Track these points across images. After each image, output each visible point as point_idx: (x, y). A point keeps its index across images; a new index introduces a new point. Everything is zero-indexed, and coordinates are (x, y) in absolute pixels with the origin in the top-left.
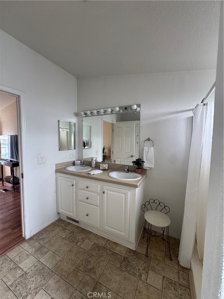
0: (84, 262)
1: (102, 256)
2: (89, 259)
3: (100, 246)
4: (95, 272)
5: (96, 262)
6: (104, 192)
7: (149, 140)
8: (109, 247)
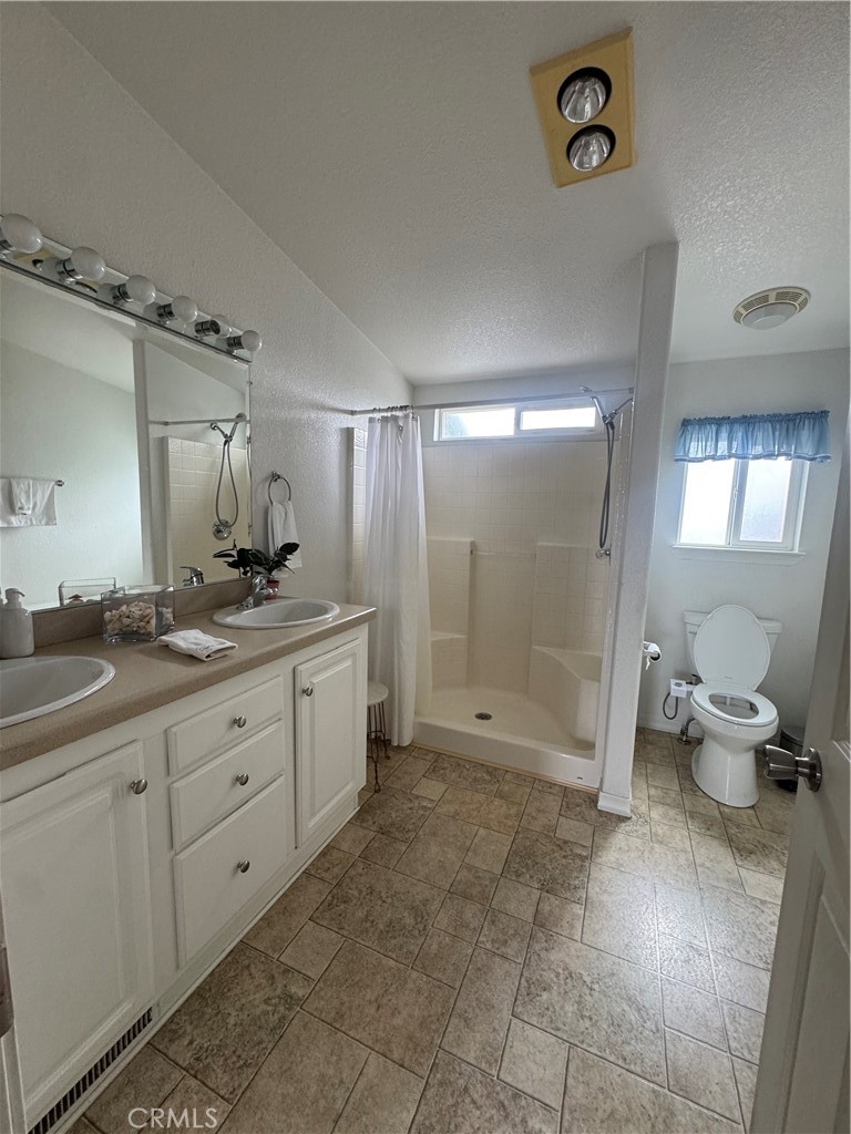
0: (393, 941)
1: (370, 887)
2: (381, 927)
3: (330, 898)
4: (425, 902)
5: (392, 904)
6: (308, 692)
7: (275, 477)
8: (336, 870)
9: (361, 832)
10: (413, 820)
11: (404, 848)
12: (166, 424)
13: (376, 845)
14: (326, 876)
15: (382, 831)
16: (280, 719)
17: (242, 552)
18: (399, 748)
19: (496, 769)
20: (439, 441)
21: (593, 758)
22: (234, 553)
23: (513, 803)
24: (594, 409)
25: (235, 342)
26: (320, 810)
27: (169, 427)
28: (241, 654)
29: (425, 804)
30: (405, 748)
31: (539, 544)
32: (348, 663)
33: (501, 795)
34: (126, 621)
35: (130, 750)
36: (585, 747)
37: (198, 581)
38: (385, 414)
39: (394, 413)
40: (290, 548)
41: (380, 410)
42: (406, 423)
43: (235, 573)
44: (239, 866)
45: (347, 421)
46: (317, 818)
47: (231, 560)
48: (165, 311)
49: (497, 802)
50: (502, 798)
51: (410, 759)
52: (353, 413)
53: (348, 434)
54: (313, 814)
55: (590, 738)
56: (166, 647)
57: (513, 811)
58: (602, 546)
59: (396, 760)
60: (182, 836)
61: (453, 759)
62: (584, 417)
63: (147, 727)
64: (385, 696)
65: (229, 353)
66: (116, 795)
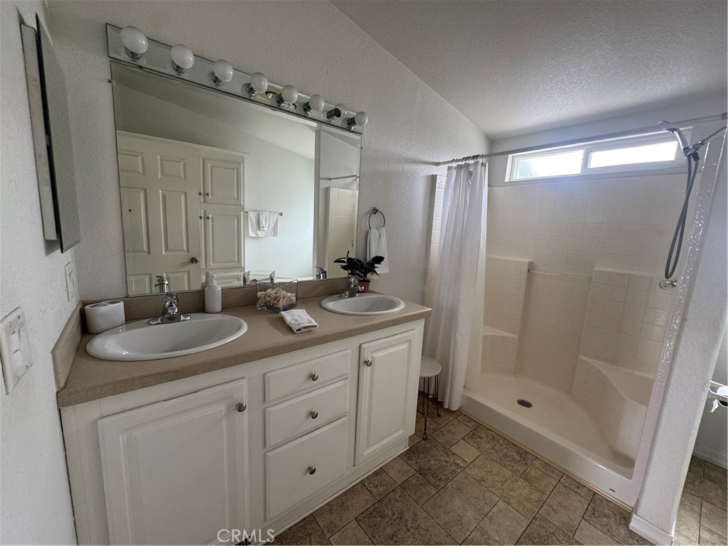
1: (401, 513)
3: (372, 509)
6: (367, 363)
7: (375, 211)
8: (381, 489)
9: (406, 467)
10: (446, 472)
11: (434, 493)
12: (330, 179)
13: (414, 481)
14: (374, 490)
15: (421, 472)
16: (347, 378)
17: (350, 260)
18: (449, 411)
19: (526, 452)
20: (510, 182)
21: (629, 476)
22: (346, 260)
23: (537, 489)
24: (677, 142)
25: (351, 122)
26: (374, 444)
27: (332, 181)
28: (320, 331)
29: (458, 462)
30: (454, 412)
31: (596, 268)
32: (405, 346)
33: (526, 478)
34: (268, 299)
35: (239, 383)
36: (624, 462)
37: (323, 276)
38: (460, 163)
39: (468, 162)
40: (379, 260)
41: (457, 160)
42: (476, 169)
43: (345, 273)
44: (309, 469)
45: (433, 170)
46: (372, 449)
47: (344, 264)
48: (307, 107)
49: (521, 482)
50: (527, 480)
51: (456, 421)
52: (438, 164)
53: (433, 179)
54: (368, 446)
55: (631, 453)
56: (282, 319)
57: (535, 496)
58: (667, 276)
59: (445, 419)
60: (272, 441)
61: (489, 432)
62: (665, 151)
63: (253, 370)
64: (439, 372)
65: (349, 130)
66: (228, 410)
